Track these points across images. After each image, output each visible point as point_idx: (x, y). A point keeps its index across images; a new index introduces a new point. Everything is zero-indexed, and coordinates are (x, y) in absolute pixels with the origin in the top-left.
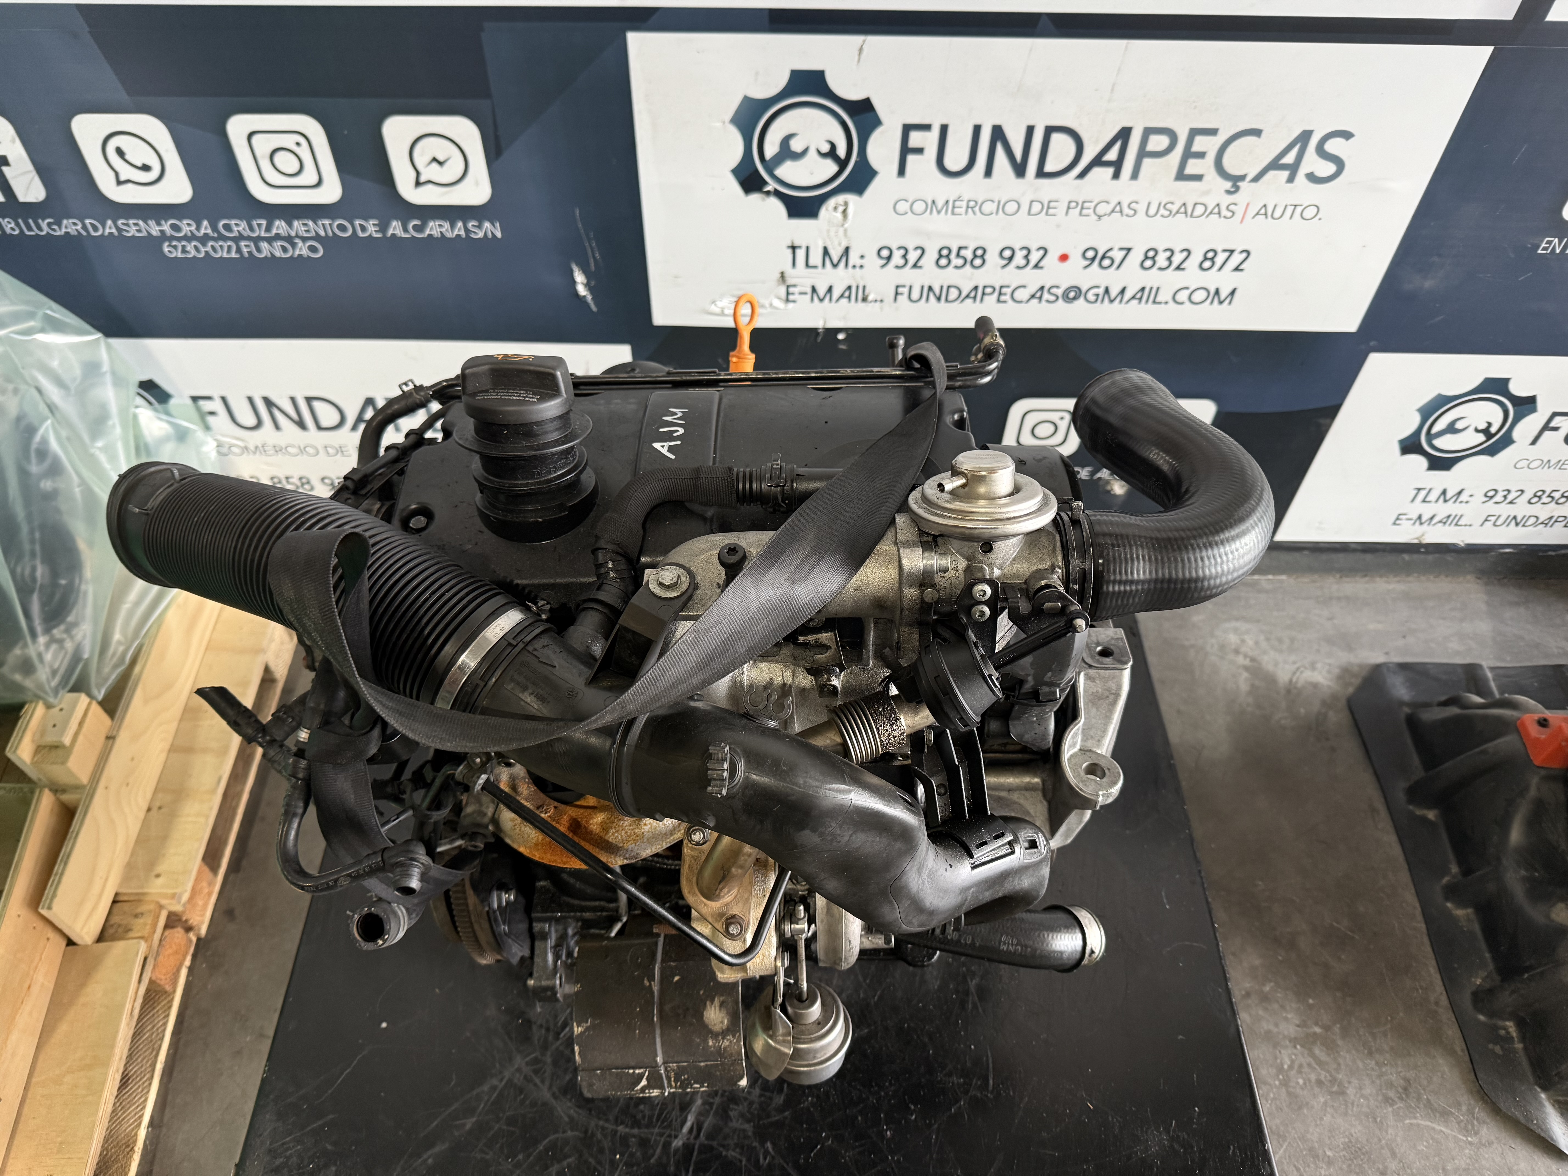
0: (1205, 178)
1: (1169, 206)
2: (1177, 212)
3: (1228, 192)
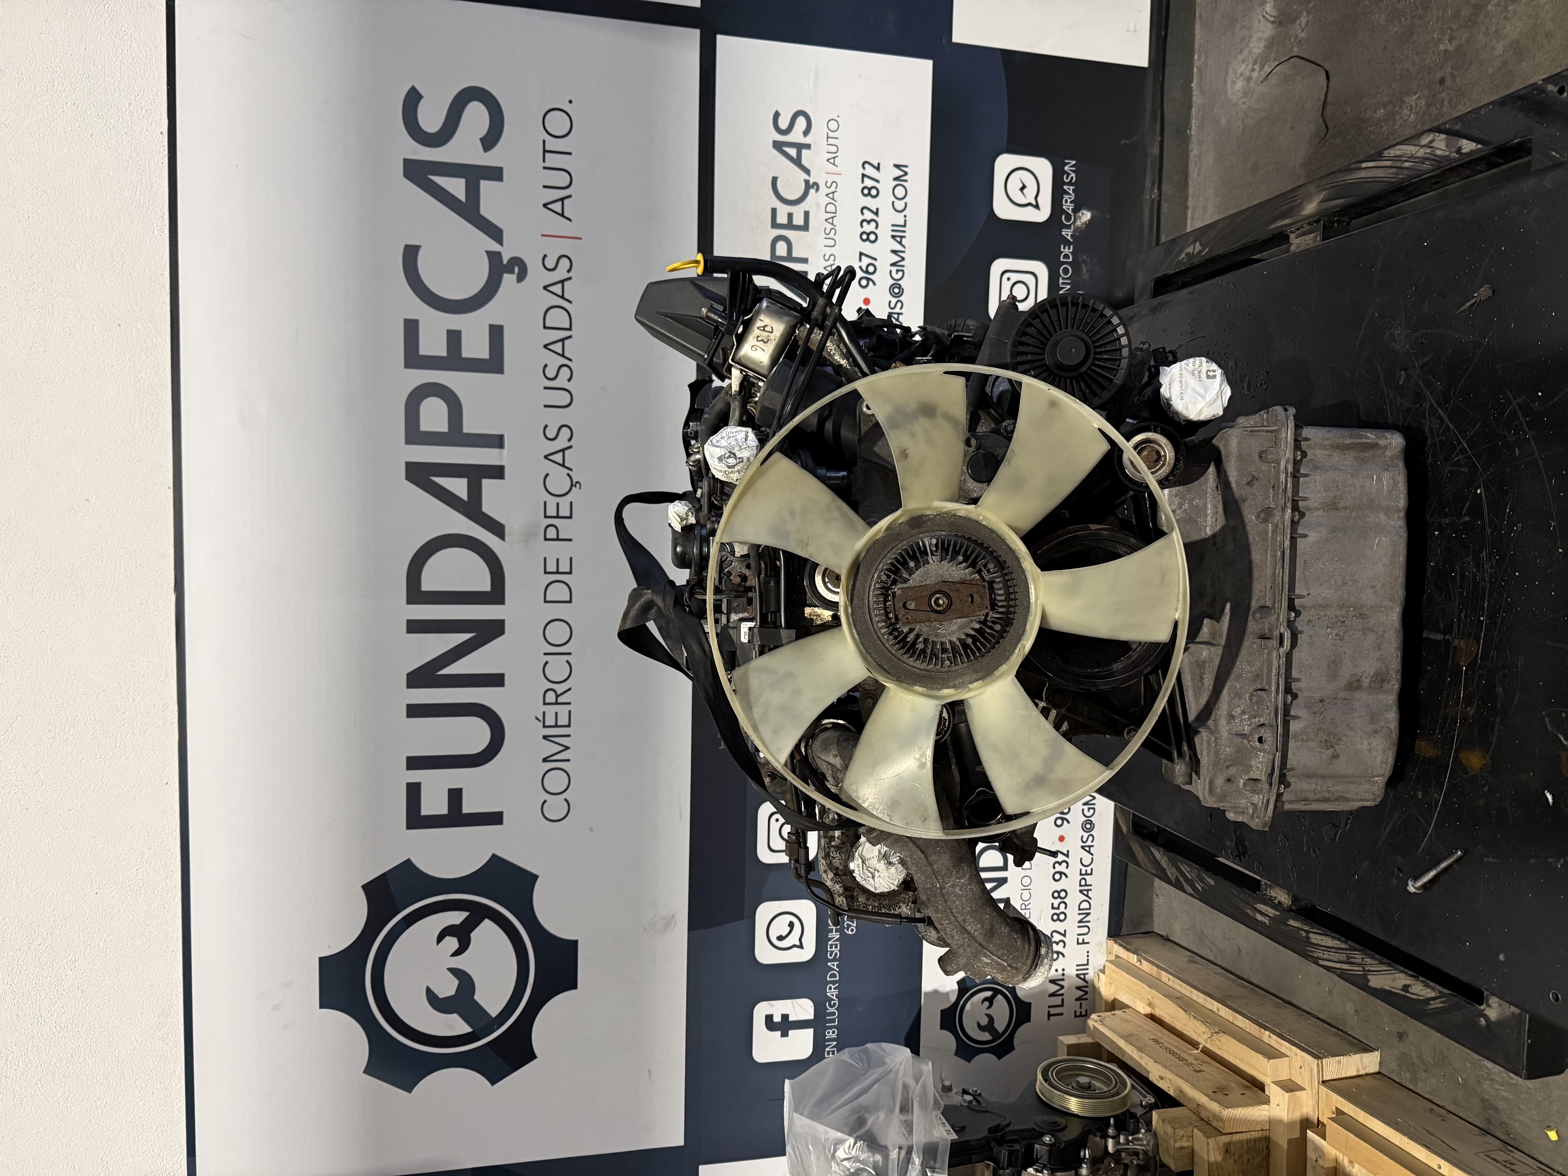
0: (807, 210)
1: (827, 232)
2: (832, 224)
3: (817, 190)
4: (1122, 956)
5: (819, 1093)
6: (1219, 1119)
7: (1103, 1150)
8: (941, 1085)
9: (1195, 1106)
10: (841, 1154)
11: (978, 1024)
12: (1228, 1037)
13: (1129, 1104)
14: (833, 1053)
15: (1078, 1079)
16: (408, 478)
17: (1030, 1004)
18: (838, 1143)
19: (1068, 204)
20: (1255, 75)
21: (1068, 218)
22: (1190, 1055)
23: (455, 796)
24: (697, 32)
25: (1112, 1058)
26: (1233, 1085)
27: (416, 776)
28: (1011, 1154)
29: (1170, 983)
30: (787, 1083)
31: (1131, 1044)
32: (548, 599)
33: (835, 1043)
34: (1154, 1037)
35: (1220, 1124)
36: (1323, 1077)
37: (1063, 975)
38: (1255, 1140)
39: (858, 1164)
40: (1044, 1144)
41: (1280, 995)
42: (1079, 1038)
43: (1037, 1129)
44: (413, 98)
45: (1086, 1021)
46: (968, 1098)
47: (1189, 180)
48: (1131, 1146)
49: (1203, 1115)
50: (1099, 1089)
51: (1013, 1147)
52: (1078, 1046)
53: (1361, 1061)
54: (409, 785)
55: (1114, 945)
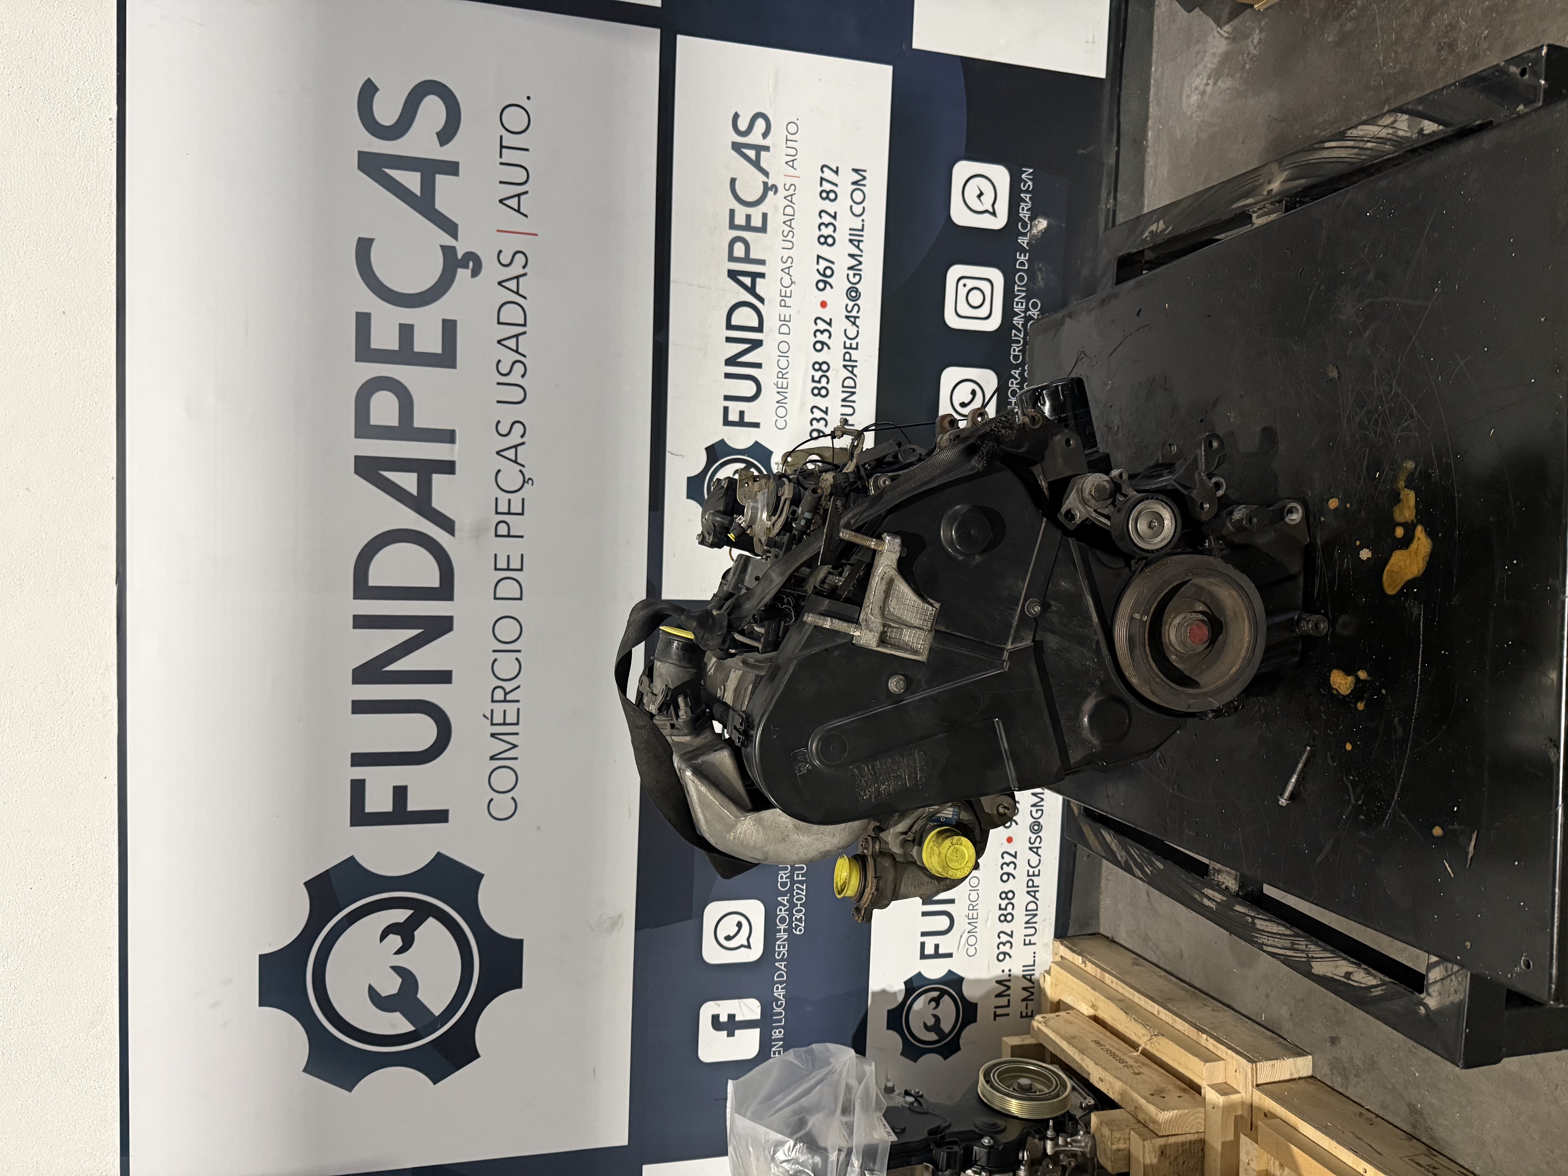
0: (765, 212)
1: (785, 234)
3: (776, 192)
4: (1067, 957)
5: (763, 1093)
6: (1155, 1122)
7: (1042, 1152)
8: (883, 1087)
9: (1133, 1109)
10: (780, 1156)
11: (925, 1025)
12: (1167, 1041)
13: (1069, 1106)
14: (779, 1053)
15: (1019, 1081)
16: (357, 471)
17: (976, 1005)
18: (779, 1145)
19: (1025, 212)
20: (1209, 89)
21: (1025, 226)
22: (1131, 1057)
23: (400, 793)
24: (657, 31)
25: (1055, 1060)
26: (1170, 1087)
27: (360, 773)
28: (949, 1154)
29: (1113, 986)
30: (730, 1083)
31: (1073, 1046)
32: (498, 596)
33: (781, 1043)
34: (1096, 1039)
35: (1157, 1127)
36: (1256, 1081)
37: (1010, 975)
38: (1190, 1142)
39: (797, 1166)
40: (983, 1146)
41: (1220, 998)
42: (1023, 1040)
43: (977, 1131)
44: (368, 91)
45: (1031, 1022)
46: (910, 1099)
47: (1145, 190)
48: (1069, 1148)
49: (1141, 1117)
50: (1040, 1091)
51: (952, 1148)
52: (1022, 1046)
53: (1295, 1064)
54: (353, 782)
55: (1061, 946)
